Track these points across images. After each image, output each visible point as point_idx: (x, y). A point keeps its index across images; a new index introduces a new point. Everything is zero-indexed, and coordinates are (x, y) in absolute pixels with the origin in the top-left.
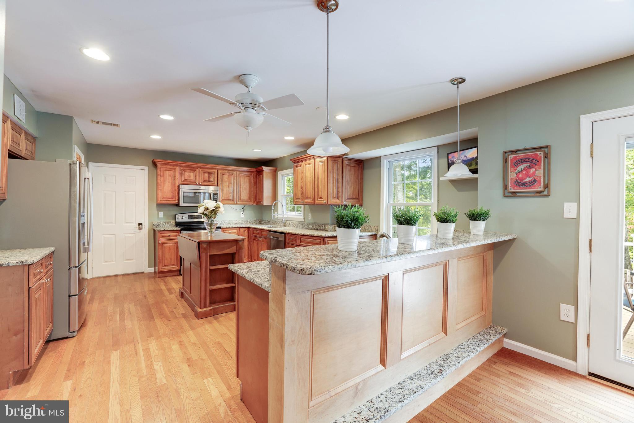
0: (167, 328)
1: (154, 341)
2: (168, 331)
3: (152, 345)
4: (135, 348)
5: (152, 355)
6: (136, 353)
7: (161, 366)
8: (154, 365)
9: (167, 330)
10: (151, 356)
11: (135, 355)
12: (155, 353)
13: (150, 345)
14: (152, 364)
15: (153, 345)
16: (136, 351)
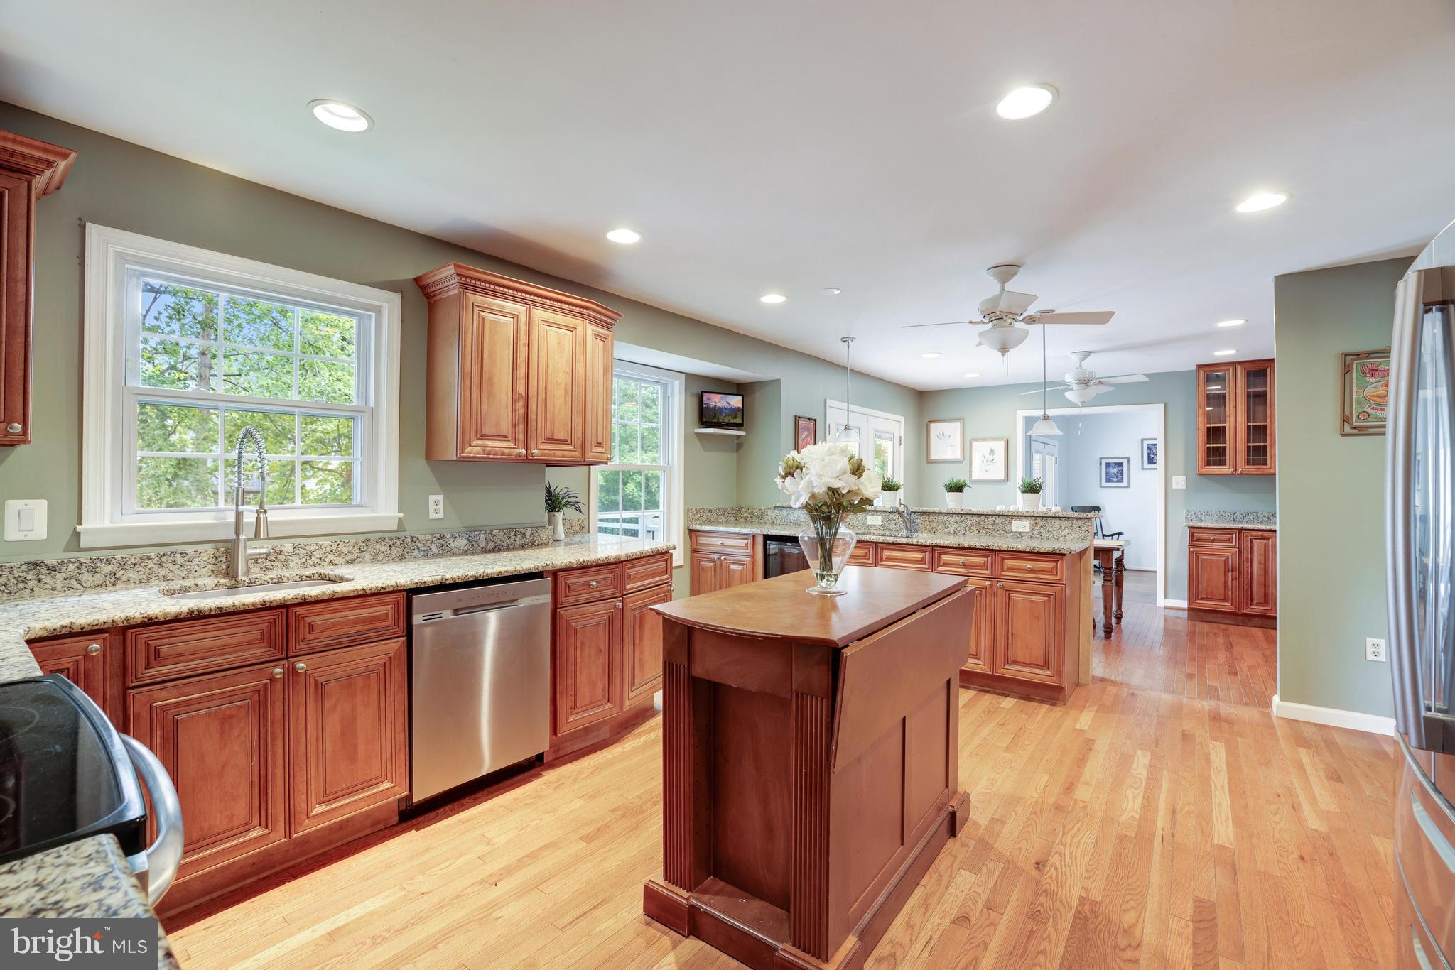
0: (1068, 841)
1: (1123, 818)
2: (1073, 828)
3: (1132, 813)
4: (1174, 825)
5: (1142, 792)
6: (1174, 812)
7: (1135, 770)
8: (1145, 775)
9: (1071, 832)
10: (1145, 791)
11: (1177, 811)
12: (1133, 794)
13: (1137, 816)
14: (1148, 778)
15: (1130, 812)
16: (1172, 820)
